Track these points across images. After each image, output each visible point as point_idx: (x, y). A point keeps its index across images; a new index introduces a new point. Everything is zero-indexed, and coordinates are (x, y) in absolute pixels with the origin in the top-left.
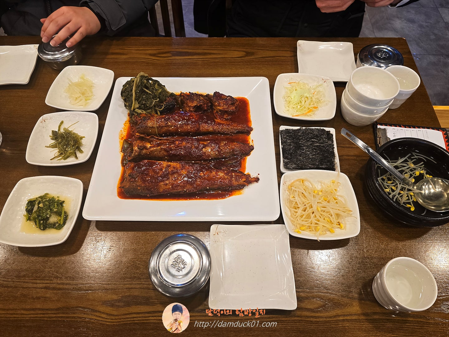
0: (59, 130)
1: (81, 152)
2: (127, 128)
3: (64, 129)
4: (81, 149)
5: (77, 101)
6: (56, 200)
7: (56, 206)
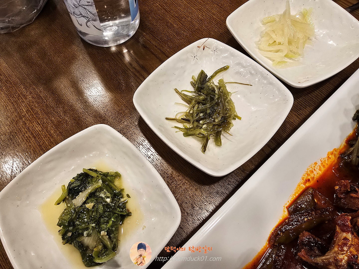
0: (212, 77)
1: (218, 142)
2: (328, 163)
3: (221, 81)
4: (221, 136)
5: (271, 48)
6: (122, 200)
7: (111, 222)
